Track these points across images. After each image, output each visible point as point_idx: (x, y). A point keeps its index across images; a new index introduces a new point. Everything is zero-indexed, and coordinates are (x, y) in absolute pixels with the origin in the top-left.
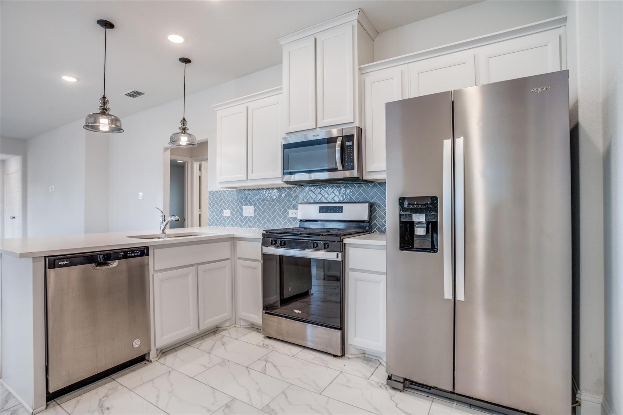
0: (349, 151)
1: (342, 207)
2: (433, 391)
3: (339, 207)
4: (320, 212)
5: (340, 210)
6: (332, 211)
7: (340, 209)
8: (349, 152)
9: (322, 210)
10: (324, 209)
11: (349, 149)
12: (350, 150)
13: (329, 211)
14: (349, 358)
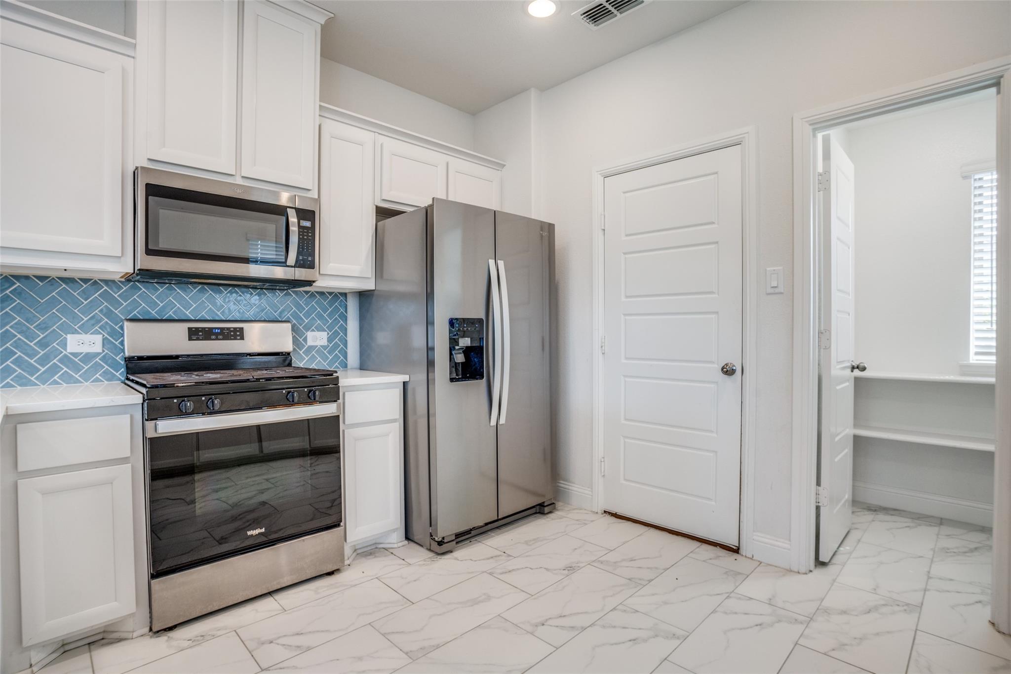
0: (305, 235)
1: (242, 329)
2: (473, 533)
3: (235, 329)
4: (190, 339)
5: (238, 336)
6: (220, 337)
7: (238, 333)
8: (305, 237)
9: (193, 334)
10: (200, 334)
11: (305, 232)
12: (308, 236)
13: (213, 337)
14: (349, 565)
